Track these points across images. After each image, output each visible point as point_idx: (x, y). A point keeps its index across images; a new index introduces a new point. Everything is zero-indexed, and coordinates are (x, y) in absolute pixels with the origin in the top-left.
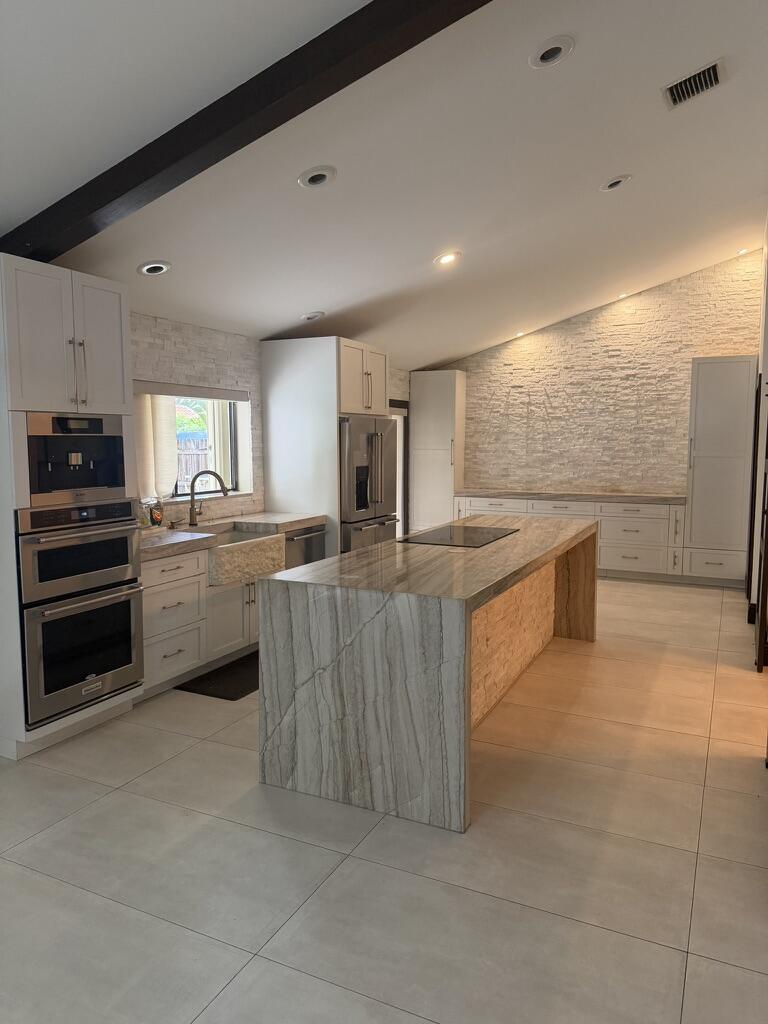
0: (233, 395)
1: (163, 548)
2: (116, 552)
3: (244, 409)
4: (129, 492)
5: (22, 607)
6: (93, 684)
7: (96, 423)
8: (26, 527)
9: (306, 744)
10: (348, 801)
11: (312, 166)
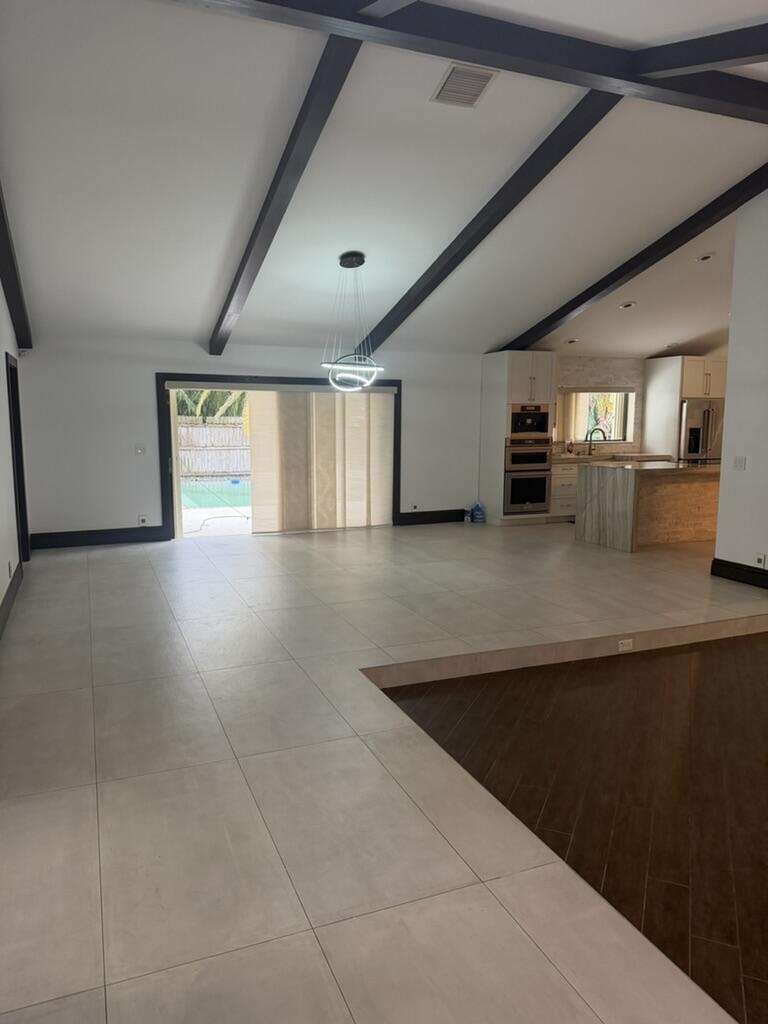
0: (626, 390)
1: (563, 459)
2: (542, 458)
3: (632, 397)
4: (549, 435)
5: (506, 472)
6: (528, 506)
7: (538, 408)
8: (508, 444)
9: (588, 525)
10: (599, 544)
11: (627, 301)
